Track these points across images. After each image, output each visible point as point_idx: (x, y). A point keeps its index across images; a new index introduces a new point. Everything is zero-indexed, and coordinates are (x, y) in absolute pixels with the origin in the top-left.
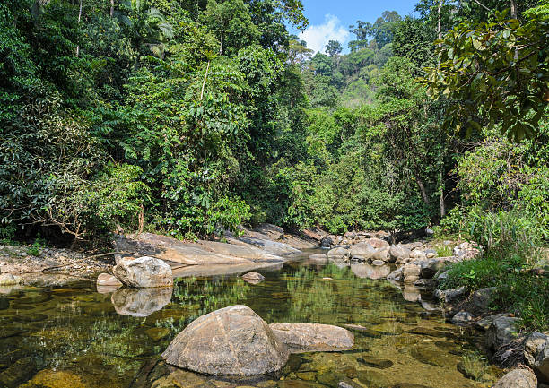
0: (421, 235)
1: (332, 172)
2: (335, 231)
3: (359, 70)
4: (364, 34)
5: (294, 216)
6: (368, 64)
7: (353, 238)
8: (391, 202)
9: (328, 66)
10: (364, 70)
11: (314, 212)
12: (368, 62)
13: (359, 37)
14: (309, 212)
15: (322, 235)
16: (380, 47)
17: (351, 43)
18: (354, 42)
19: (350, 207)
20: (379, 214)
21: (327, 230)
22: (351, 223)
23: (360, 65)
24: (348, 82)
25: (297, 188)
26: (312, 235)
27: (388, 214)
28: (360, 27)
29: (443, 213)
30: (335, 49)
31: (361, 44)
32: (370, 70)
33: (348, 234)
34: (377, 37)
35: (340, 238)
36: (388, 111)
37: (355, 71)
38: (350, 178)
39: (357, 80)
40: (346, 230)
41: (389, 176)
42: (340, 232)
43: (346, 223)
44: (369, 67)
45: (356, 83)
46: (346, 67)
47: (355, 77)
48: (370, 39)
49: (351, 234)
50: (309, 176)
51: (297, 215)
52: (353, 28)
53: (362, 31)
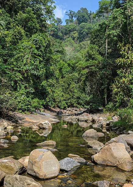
0: (98, 111)
1: (61, 81)
2: (62, 108)
3: (70, 33)
4: (72, 16)
5: (48, 102)
6: (74, 31)
7: (70, 111)
8: (88, 99)
9: (56, 30)
10: (72, 33)
11: (56, 100)
12: (74, 30)
13: (70, 17)
14: (54, 100)
15: (58, 110)
16: (79, 24)
17: (67, 20)
18: (68, 20)
19: (69, 97)
20: (84, 103)
21: (59, 107)
22: (69, 104)
23: (70, 31)
24: (65, 38)
25: (49, 89)
26: (54, 109)
27: (87, 103)
28: (71, 13)
29: (106, 103)
30: (59, 22)
31: (71, 21)
32: (74, 34)
33: (68, 109)
34: (78, 19)
35: (65, 111)
36: (88, 64)
37: (68, 33)
38: (69, 85)
39: (69, 37)
40: (67, 107)
41: (88, 89)
42: (65, 108)
43: (67, 104)
44: (74, 32)
45: (68, 39)
46: (64, 31)
47: (68, 36)
48: (75, 19)
49: (70, 109)
50: (54, 85)
51: (50, 101)
52: (68, 13)
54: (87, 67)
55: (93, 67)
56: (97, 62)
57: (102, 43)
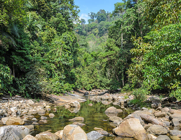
0: (117, 91)
1: (86, 69)
2: (88, 89)
3: (92, 30)
4: (93, 17)
5: (77, 85)
6: (95, 28)
7: (94, 92)
8: (109, 82)
9: (81, 28)
10: (93, 30)
11: (83, 84)
12: (95, 27)
13: (91, 18)
14: (81, 84)
15: (85, 91)
16: (99, 22)
17: (89, 20)
18: (90, 20)
19: (93, 81)
20: (106, 85)
21: (86, 89)
22: (93, 87)
23: (92, 28)
24: (88, 34)
25: (77, 76)
26: (81, 91)
27: (108, 85)
28: (92, 14)
29: (123, 85)
30: (83, 22)
31: (92, 21)
32: (95, 30)
33: (93, 90)
34: (98, 19)
35: (90, 92)
36: (108, 54)
37: (90, 30)
38: (93, 71)
39: (91, 34)
40: (92, 89)
41: (108, 74)
42: (90, 90)
43: (92, 87)
44: (95, 29)
45: (91, 35)
46: (87, 29)
47: (90, 32)
48: (95, 19)
49: (94, 90)
50: (80, 72)
51: (78, 85)
52: (90, 15)
53: (93, 16)
54: (107, 57)
55: (111, 57)
56: (114, 52)
57: (118, 37)
